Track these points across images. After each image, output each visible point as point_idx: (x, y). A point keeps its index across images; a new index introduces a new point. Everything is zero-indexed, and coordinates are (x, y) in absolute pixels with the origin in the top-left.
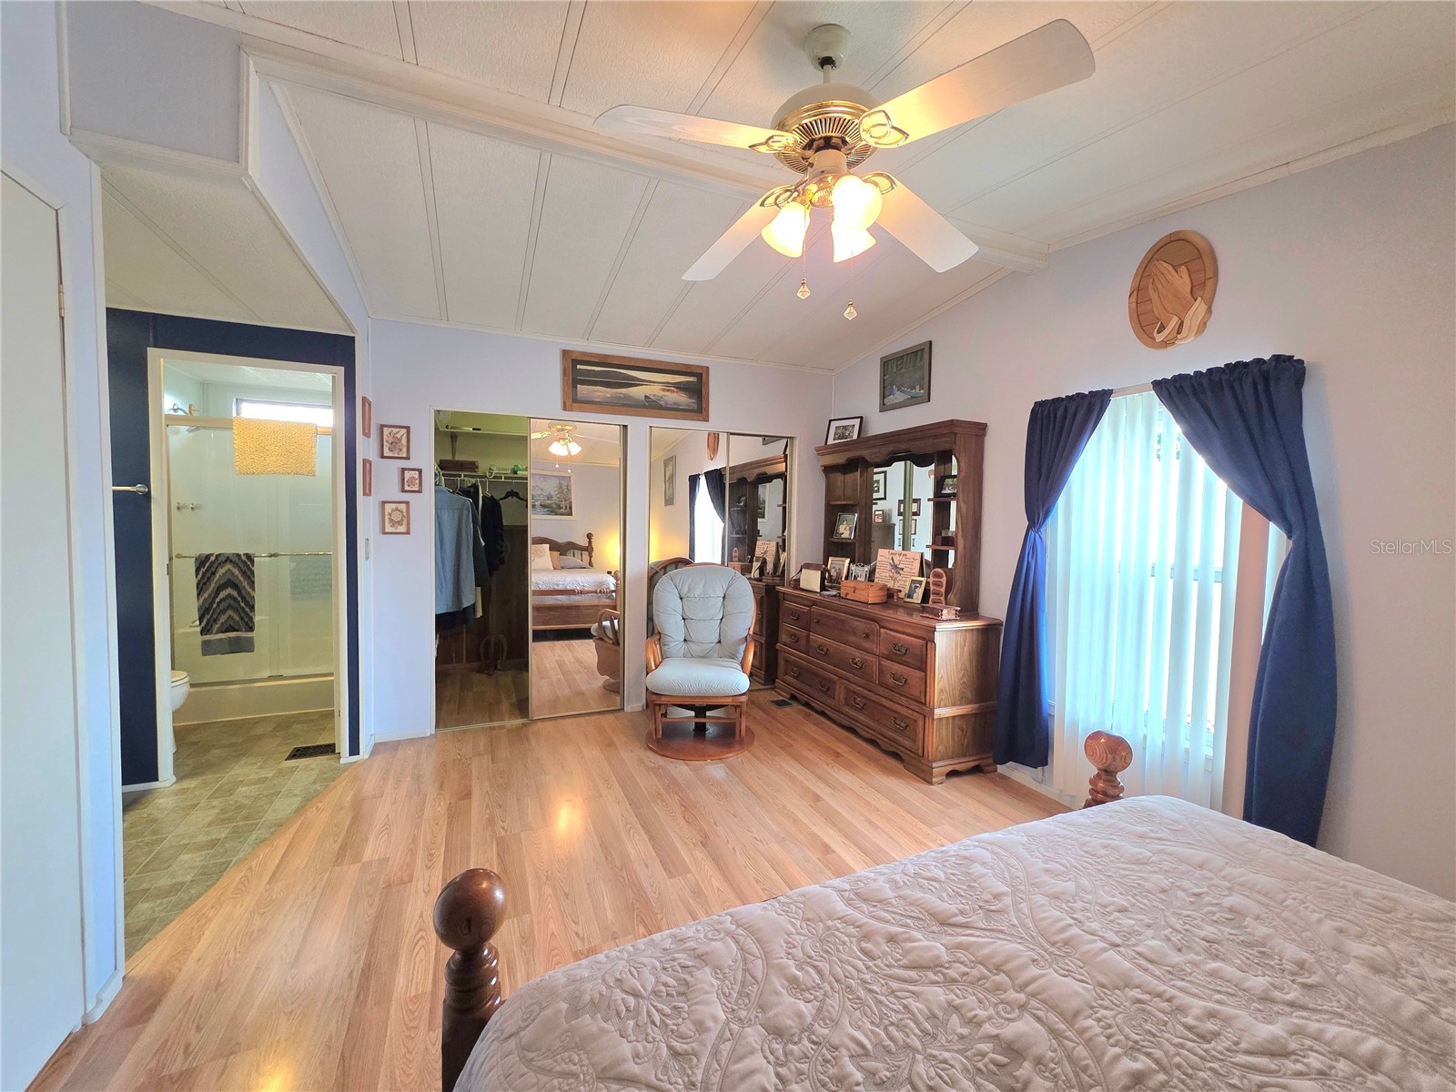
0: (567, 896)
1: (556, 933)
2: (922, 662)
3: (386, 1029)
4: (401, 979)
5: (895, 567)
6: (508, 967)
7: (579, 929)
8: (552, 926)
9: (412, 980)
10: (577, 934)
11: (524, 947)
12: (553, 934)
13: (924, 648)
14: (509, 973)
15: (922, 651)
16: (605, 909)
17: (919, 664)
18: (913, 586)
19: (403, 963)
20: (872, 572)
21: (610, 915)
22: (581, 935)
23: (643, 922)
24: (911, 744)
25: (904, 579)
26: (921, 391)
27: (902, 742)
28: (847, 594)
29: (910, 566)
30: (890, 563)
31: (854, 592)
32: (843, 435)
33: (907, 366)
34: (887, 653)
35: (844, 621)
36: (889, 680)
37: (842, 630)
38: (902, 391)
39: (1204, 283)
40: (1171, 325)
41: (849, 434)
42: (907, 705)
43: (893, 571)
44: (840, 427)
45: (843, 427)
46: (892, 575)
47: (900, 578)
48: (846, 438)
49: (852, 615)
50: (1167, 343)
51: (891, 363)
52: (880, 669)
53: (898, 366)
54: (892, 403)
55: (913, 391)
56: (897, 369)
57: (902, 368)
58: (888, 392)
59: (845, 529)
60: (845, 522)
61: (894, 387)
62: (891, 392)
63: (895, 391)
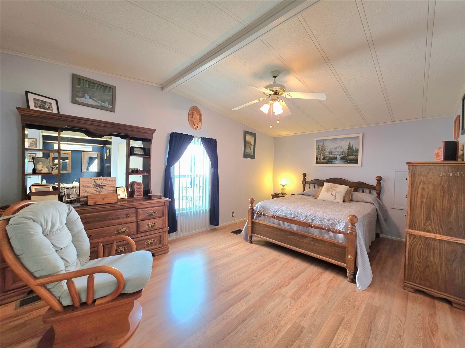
0: (279, 316)
1: (295, 309)
3: (356, 328)
4: (349, 339)
5: (99, 185)
6: (315, 313)
7: (288, 305)
8: (294, 312)
9: (345, 335)
10: (290, 304)
11: (307, 314)
12: (296, 310)
13: (163, 209)
14: (316, 312)
16: (276, 302)
19: (347, 344)
21: (277, 300)
22: (290, 303)
23: (274, 292)
24: (158, 246)
25: (107, 190)
26: (109, 106)
27: (153, 248)
28: (96, 202)
29: (110, 184)
30: (93, 184)
31: (103, 199)
32: (43, 106)
33: (98, 90)
34: (144, 218)
35: (107, 215)
36: (146, 228)
37: (106, 220)
38: (94, 100)
39: (201, 120)
40: (196, 125)
41: (49, 108)
42: (156, 232)
43: (97, 187)
44: (39, 100)
45: (42, 101)
46: (96, 190)
47: (103, 190)
48: (47, 109)
49: (114, 210)
50: (196, 129)
51: (83, 81)
52: (138, 226)
53: (89, 86)
54: (84, 102)
55: (103, 103)
56: (89, 87)
57: (93, 88)
58: (81, 95)
59: (43, 167)
60: (40, 163)
61: (86, 95)
62: (83, 96)
63: (87, 97)
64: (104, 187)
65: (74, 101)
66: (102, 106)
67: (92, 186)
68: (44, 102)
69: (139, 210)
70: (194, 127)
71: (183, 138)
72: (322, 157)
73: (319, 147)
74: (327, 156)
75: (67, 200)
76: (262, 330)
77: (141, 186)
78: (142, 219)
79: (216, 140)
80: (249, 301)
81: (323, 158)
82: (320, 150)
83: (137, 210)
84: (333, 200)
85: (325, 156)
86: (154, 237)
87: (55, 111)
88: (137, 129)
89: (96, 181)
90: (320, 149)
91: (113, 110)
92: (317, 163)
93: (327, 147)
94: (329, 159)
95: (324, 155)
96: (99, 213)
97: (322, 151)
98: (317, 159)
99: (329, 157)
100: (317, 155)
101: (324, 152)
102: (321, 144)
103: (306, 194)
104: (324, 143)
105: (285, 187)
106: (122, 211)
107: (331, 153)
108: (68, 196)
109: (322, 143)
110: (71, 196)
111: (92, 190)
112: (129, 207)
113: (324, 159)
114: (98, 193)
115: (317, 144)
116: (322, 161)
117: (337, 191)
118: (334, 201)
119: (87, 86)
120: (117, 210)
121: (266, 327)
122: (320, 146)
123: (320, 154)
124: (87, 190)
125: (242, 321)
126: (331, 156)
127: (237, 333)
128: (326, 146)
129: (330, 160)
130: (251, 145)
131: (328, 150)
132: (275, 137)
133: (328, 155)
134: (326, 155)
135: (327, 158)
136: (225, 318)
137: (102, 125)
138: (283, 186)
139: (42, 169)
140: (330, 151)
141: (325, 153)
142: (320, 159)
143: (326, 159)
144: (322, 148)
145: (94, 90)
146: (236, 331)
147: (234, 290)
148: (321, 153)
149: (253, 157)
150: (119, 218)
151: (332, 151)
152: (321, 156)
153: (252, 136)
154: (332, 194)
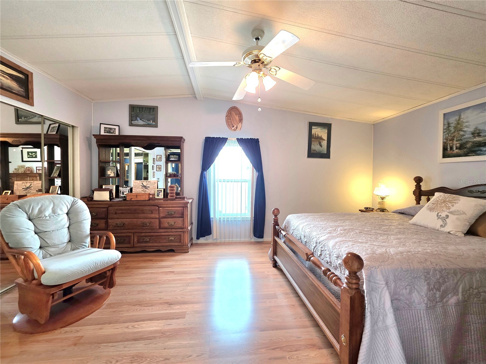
2: (182, 215)
5: (145, 187)
13: (183, 210)
15: (182, 211)
17: (181, 216)
18: (158, 192)
20: (131, 189)
24: (178, 244)
25: (150, 190)
26: (153, 123)
27: (173, 245)
28: (131, 199)
29: (153, 186)
30: (141, 185)
31: (137, 197)
32: (109, 132)
33: (145, 112)
34: (164, 216)
35: (135, 210)
36: (166, 225)
37: (135, 213)
38: (143, 121)
39: (241, 120)
40: (235, 126)
41: (113, 132)
42: (176, 231)
43: (143, 188)
44: (107, 128)
45: (109, 128)
46: (143, 190)
47: (148, 190)
48: (112, 133)
49: (141, 206)
50: (235, 130)
51: (136, 108)
52: (160, 223)
53: (140, 110)
54: (137, 124)
55: (149, 122)
56: (139, 112)
57: (142, 112)
58: (134, 119)
59: (111, 173)
60: (110, 170)
61: (138, 118)
62: (136, 120)
63: (138, 120)
64: (148, 188)
65: (131, 125)
66: (148, 124)
67: (140, 187)
68: (111, 129)
69: (160, 208)
70: (233, 128)
71: (215, 141)
72: (456, 144)
73: (449, 127)
74: (467, 142)
75: (122, 196)
76: (130, 360)
77: (174, 188)
78: (163, 217)
79: (258, 139)
80: (170, 324)
81: (458, 145)
82: (451, 131)
83: (159, 209)
84: (438, 227)
85: (464, 141)
86: (175, 235)
87: (117, 134)
88: (166, 139)
89: (143, 183)
90: (452, 129)
91: (156, 126)
92: (444, 156)
93: (467, 124)
94: (474, 146)
95: (461, 140)
96: (130, 207)
97: (456, 134)
98: (445, 149)
99: (473, 142)
100: (445, 141)
101: (462, 133)
102: (453, 120)
103: (407, 213)
104: (460, 116)
105: (385, 200)
106: (146, 208)
107: (478, 133)
108: (123, 193)
109: (457, 117)
110: (125, 193)
111: (140, 190)
112: (152, 205)
113: (461, 147)
114: (144, 192)
115: (446, 121)
116: (456, 151)
117: (452, 209)
118: (442, 229)
119: (138, 111)
120: (143, 206)
121: (137, 360)
122: (452, 123)
123: (452, 140)
124: (137, 190)
125: (132, 340)
126: (477, 139)
127: (112, 346)
128: (464, 121)
129: (476, 149)
130: (321, 141)
131: (471, 129)
132: (374, 123)
133: (470, 138)
134: (465, 138)
135: (468, 146)
136: (130, 327)
137: (141, 139)
138: (383, 198)
139: (111, 174)
140: (475, 131)
141: (463, 135)
142: (451, 148)
143: (465, 148)
144: (455, 128)
145: (143, 113)
146: (115, 344)
147: (178, 307)
148: (454, 136)
149: (327, 155)
150: (144, 213)
151: (479, 130)
152: (455, 142)
153: (324, 128)
154: (439, 214)
